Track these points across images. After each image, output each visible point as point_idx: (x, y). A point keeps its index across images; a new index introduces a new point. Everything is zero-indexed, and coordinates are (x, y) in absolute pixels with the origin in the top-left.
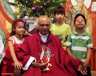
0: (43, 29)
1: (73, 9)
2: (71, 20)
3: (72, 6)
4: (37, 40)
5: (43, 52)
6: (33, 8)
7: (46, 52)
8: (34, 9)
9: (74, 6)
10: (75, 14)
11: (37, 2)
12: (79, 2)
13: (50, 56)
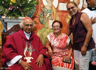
0: (28, 29)
1: (45, 9)
2: (43, 17)
3: (44, 5)
4: (23, 38)
5: (26, 48)
6: (9, 9)
7: (29, 48)
8: (11, 10)
9: (45, 5)
10: (46, 12)
11: (13, 3)
12: (49, 3)
13: (31, 51)
